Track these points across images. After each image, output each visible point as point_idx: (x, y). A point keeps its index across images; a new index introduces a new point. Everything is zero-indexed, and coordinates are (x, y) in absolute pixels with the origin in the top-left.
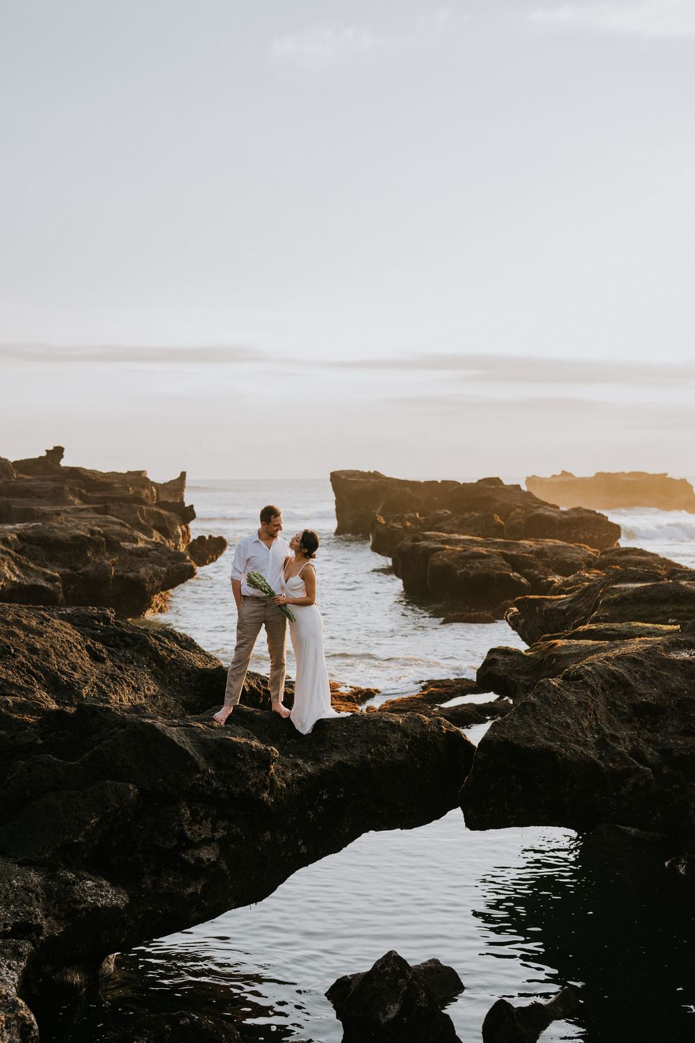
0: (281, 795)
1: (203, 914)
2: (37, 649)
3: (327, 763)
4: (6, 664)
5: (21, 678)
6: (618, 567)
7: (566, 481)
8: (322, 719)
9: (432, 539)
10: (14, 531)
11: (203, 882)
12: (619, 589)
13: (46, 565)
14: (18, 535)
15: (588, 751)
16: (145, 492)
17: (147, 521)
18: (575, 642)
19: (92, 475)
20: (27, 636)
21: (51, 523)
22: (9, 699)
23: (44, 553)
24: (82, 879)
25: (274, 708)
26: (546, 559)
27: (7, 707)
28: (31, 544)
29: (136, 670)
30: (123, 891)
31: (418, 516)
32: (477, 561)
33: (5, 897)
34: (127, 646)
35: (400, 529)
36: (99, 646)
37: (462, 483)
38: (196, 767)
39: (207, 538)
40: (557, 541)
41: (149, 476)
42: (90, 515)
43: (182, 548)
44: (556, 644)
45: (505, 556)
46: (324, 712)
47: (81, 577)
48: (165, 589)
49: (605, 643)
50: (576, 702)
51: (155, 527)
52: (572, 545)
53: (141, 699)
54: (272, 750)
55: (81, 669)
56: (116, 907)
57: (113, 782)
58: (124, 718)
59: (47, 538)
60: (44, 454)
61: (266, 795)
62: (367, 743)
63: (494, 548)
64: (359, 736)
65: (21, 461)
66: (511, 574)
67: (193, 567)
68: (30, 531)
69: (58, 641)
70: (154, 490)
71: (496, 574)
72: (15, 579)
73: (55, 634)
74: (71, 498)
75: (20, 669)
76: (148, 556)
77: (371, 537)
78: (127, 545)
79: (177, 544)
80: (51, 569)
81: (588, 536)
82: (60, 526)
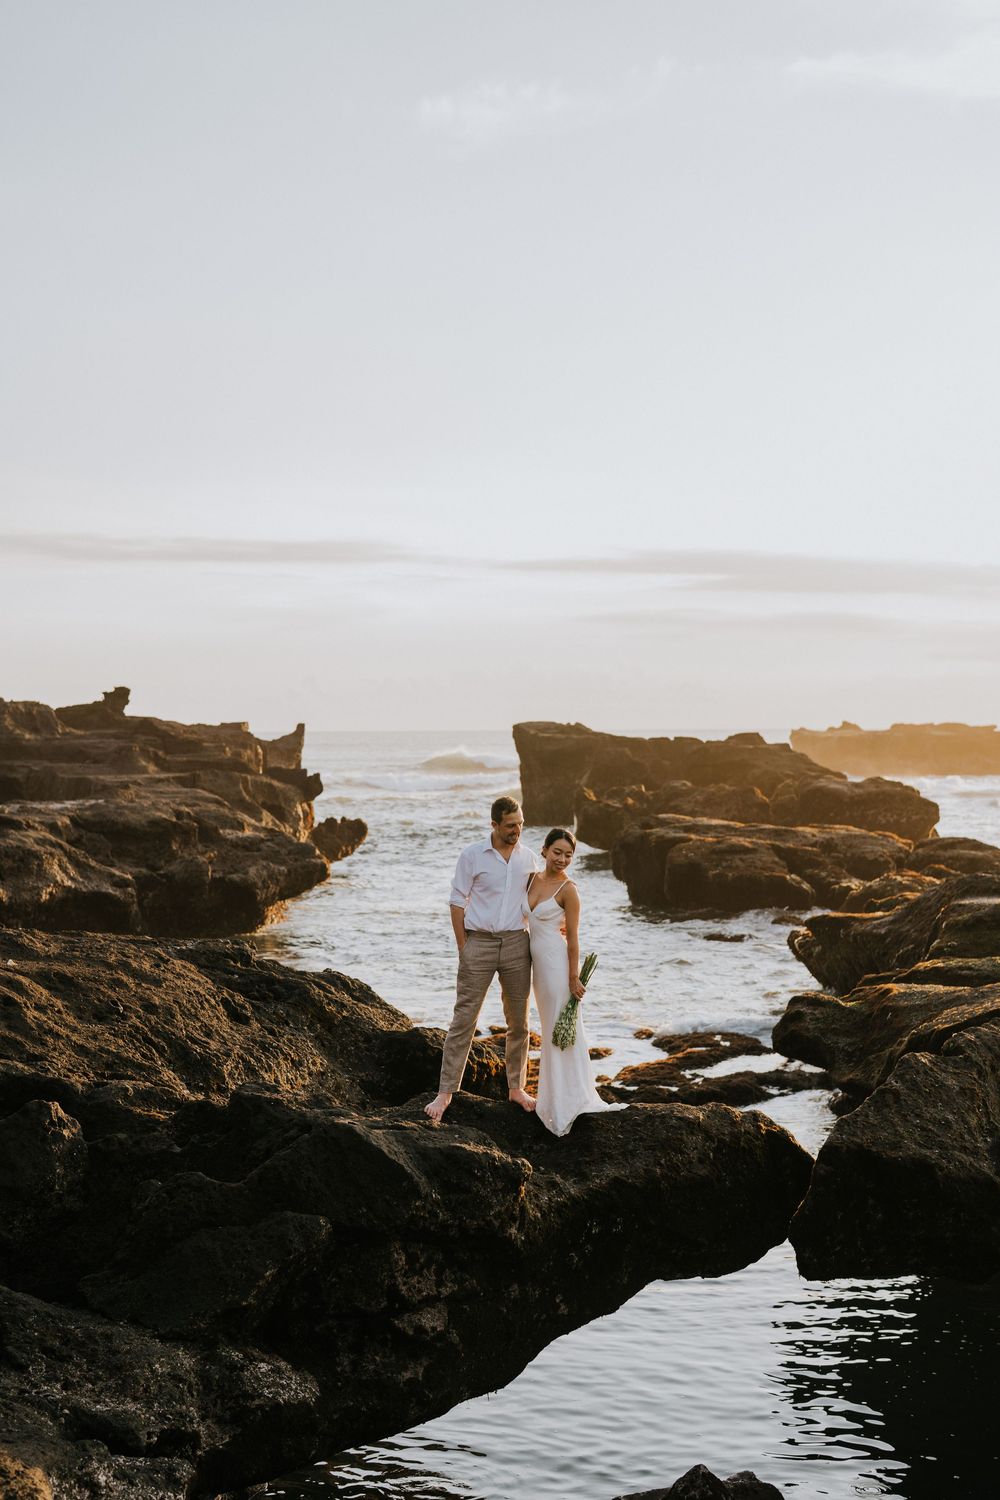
0: (535, 1229)
1: (426, 1410)
2: (154, 1005)
3: (597, 1181)
4: (114, 1029)
5: (136, 1049)
6: (943, 867)
7: (849, 738)
8: (585, 1114)
9: (671, 824)
10: (66, 812)
11: (425, 1363)
12: (970, 908)
13: (112, 862)
14: (72, 819)
15: (981, 1164)
16: (247, 754)
17: (253, 796)
18: (917, 988)
19: (169, 728)
20: (138, 985)
21: (118, 800)
22: (128, 1084)
23: (110, 844)
24: (252, 1360)
25: (512, 1096)
26: (836, 854)
27: (126, 1097)
28: (90, 831)
29: (293, 1035)
30: (310, 1377)
31: (643, 789)
32: (737, 857)
33: (145, 1391)
34: (278, 998)
35: (618, 809)
36: (239, 998)
37: (704, 741)
38: (415, 1191)
39: (339, 822)
40: (851, 828)
41: (252, 730)
42: (173, 788)
43: (304, 837)
44: (889, 991)
45: (777, 850)
46: (587, 1102)
47: (164, 880)
48: (283, 898)
49: (964, 990)
50: (957, 1088)
51: (265, 806)
52: (872, 834)
53: (304, 1079)
54: (523, 1164)
55: (219, 1034)
56: (304, 1403)
57: (296, 1214)
58: (303, 1115)
59: (115, 823)
60: (101, 698)
61: (513, 1231)
62: (654, 1150)
63: (760, 838)
64: (641, 1139)
65: (68, 707)
66: (788, 877)
67: (325, 865)
68: (87, 813)
69: (183, 993)
70: (260, 750)
71: (766, 876)
72: (68, 883)
73: (179, 983)
74: (144, 763)
75: (134, 1037)
76: (259, 850)
77: (575, 819)
78: (228, 833)
79: (296, 831)
80: (120, 867)
81: (892, 820)
82: (130, 804)
